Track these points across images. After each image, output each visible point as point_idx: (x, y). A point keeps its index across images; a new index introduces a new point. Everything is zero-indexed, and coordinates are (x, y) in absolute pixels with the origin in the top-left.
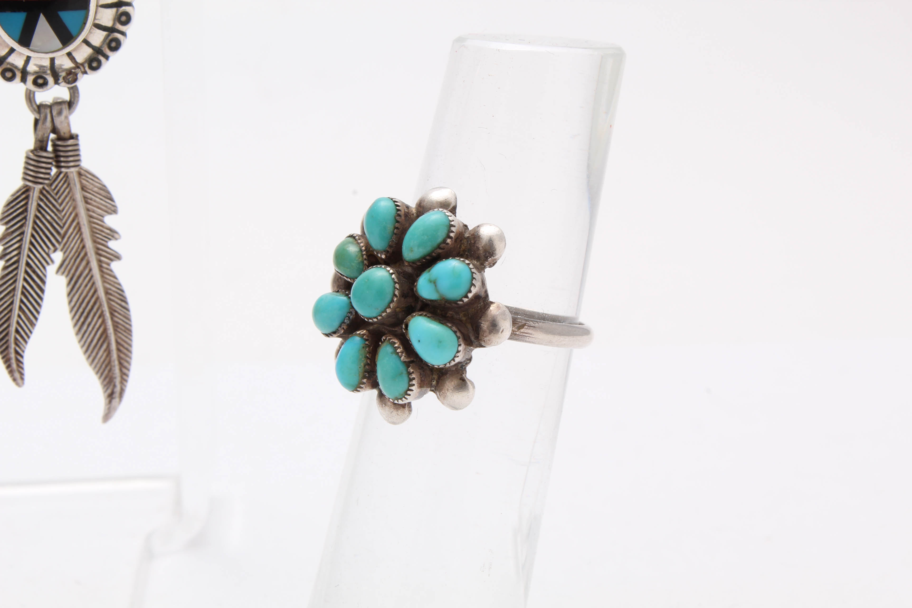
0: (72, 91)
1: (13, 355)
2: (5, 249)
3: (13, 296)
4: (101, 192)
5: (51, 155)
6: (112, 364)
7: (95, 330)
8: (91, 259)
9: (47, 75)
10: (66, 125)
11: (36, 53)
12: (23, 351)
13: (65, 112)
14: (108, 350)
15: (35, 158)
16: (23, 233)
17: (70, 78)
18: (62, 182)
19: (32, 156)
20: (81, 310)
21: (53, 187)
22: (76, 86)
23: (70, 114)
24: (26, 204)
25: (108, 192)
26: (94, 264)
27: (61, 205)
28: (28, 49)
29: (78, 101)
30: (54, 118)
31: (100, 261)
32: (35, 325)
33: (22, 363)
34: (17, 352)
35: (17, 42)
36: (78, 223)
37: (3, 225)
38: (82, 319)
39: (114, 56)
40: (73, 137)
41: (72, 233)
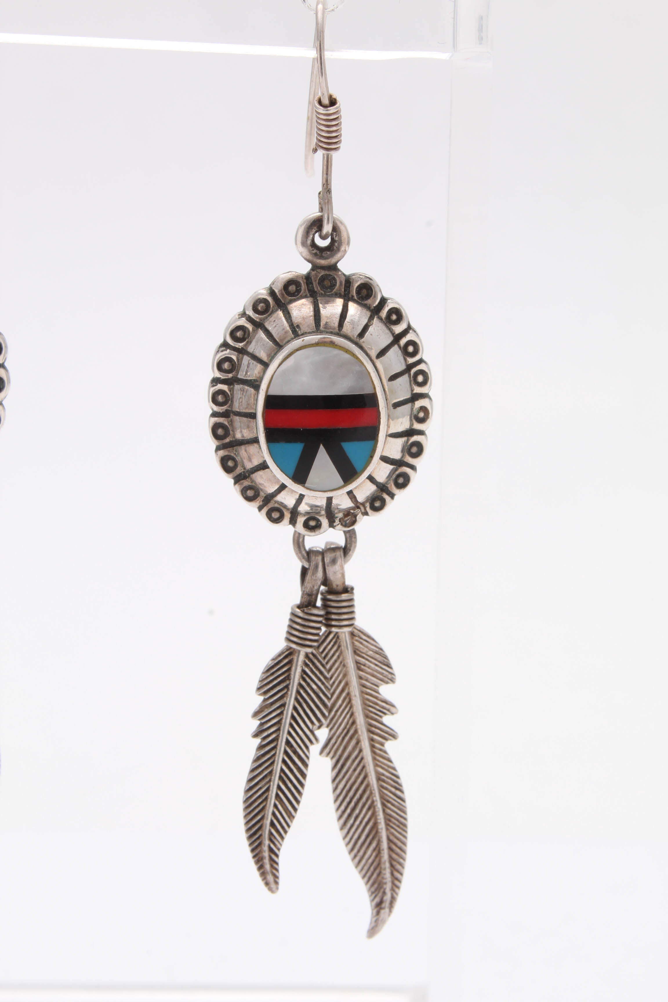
0: (348, 535)
1: (266, 854)
2: (262, 724)
3: (270, 781)
4: (377, 656)
5: (322, 613)
6: (383, 866)
7: (364, 823)
8: (361, 738)
9: (321, 516)
10: (340, 575)
11: (312, 492)
12: (279, 849)
13: (340, 561)
14: (377, 849)
15: (301, 614)
16: (283, 705)
17: (348, 519)
18: (332, 643)
19: (298, 612)
20: (348, 799)
21: (321, 650)
22: (353, 530)
23: (345, 562)
24: (289, 670)
25: (386, 657)
26: (365, 745)
27: (329, 671)
28: (304, 486)
29: (355, 547)
30: (326, 567)
31: (372, 740)
32: (294, 817)
33: (277, 864)
34: (271, 850)
35: (290, 479)
36: (348, 694)
37: (261, 695)
38: (348, 811)
39: (400, 494)
40: (347, 590)
41: (340, 706)
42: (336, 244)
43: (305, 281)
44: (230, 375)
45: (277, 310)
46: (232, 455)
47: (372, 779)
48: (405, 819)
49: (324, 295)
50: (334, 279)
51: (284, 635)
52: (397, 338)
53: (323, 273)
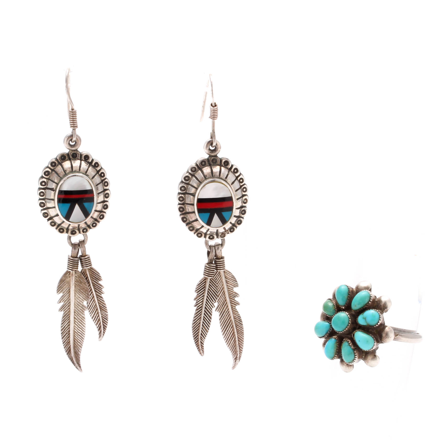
0: (222, 240)
1: (200, 344)
2: (197, 302)
3: (200, 320)
4: (232, 278)
5: (215, 265)
6: (236, 346)
7: (230, 333)
8: (228, 305)
9: (214, 235)
11: (212, 228)
13: (220, 248)
15: (208, 266)
16: (204, 296)
17: (223, 235)
18: (218, 275)
19: (207, 266)
20: (225, 325)
21: (215, 277)
22: (224, 239)
23: (222, 249)
24: (205, 284)
25: (235, 279)
26: (230, 307)
27: (217, 284)
28: (210, 227)
29: (225, 244)
30: (216, 251)
31: (232, 306)
32: (208, 332)
33: (203, 347)
35: (205, 224)
36: (224, 291)
37: (196, 293)
38: (225, 329)
40: (222, 258)
41: (221, 295)
42: (217, 149)
43: (207, 161)
44: (184, 192)
45: (199, 170)
46: (185, 217)
47: (232, 318)
48: (243, 331)
49: (214, 165)
50: (217, 160)
51: (203, 273)
52: (237, 177)
53: (213, 158)
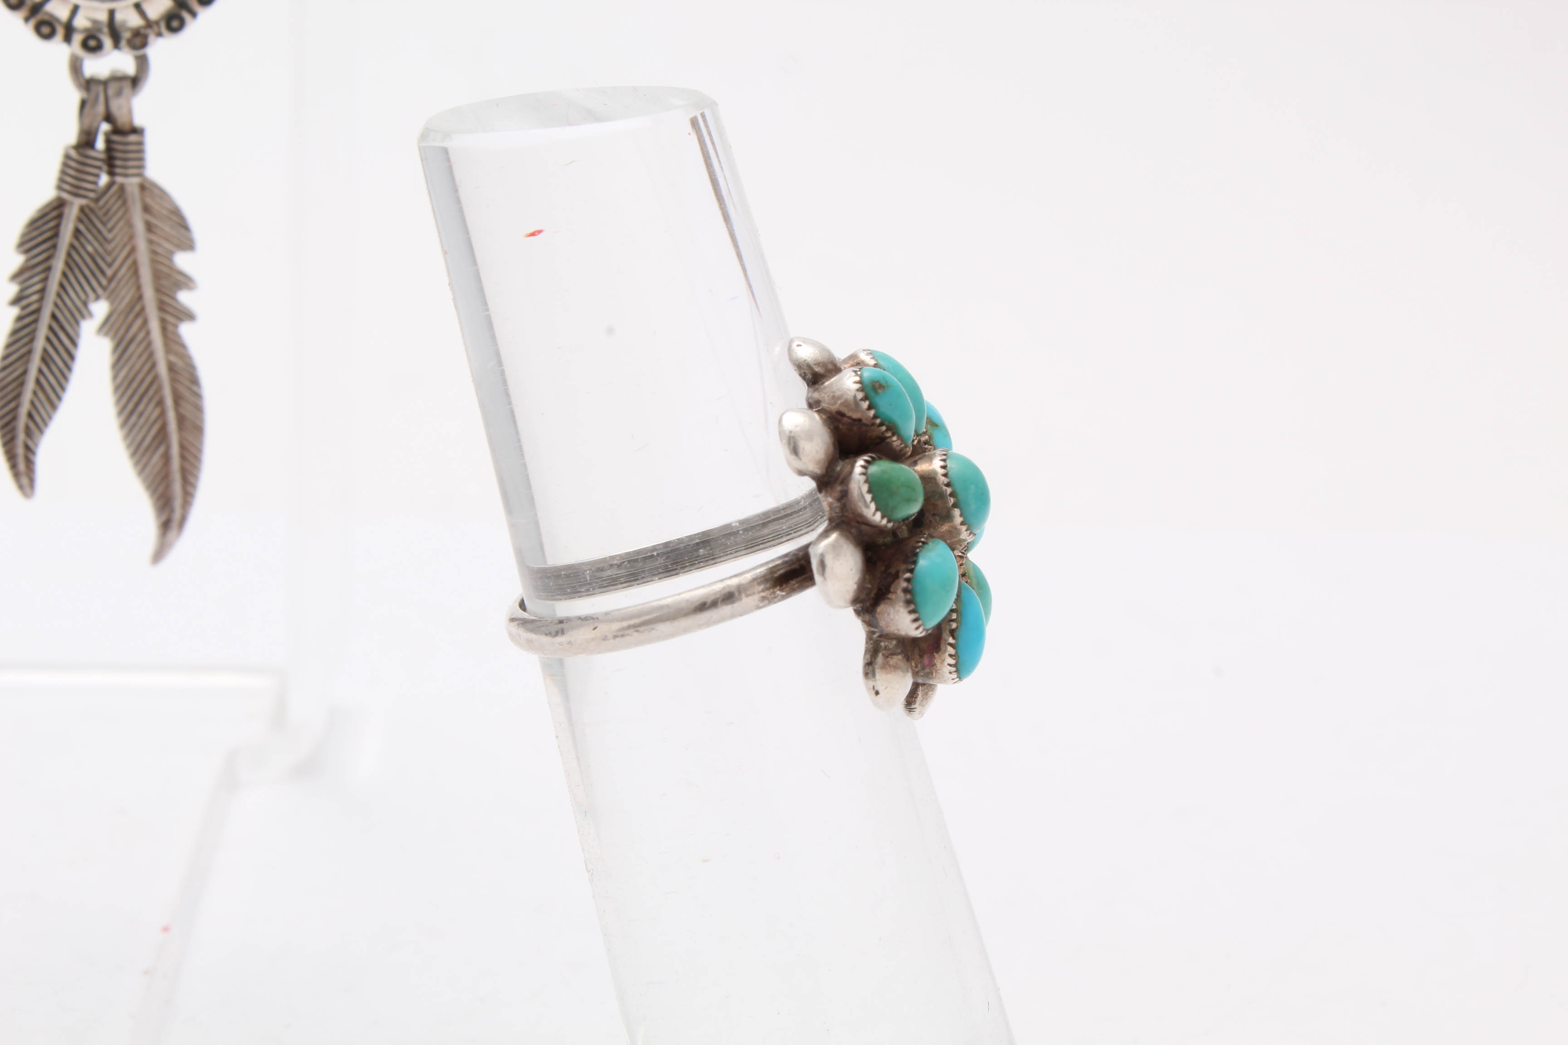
0: (138, 61)
1: (21, 451)
2: (22, 289)
3: (28, 361)
4: (173, 216)
5: (102, 156)
6: (172, 477)
7: (149, 423)
8: (150, 317)
9: (103, 34)
10: (126, 111)
12: (37, 446)
13: (126, 93)
14: (166, 455)
15: (76, 157)
17: (138, 41)
18: (115, 197)
19: (73, 153)
21: (102, 203)
22: (145, 55)
23: (134, 95)
24: (58, 225)
25: (182, 217)
27: (110, 231)
29: (147, 77)
30: (109, 100)
31: (163, 321)
32: (56, 407)
33: (33, 463)
34: (27, 446)
36: (135, 262)
37: (21, 253)
40: (137, 131)
41: (124, 276)
48: (202, 421)
51: (54, 182)
